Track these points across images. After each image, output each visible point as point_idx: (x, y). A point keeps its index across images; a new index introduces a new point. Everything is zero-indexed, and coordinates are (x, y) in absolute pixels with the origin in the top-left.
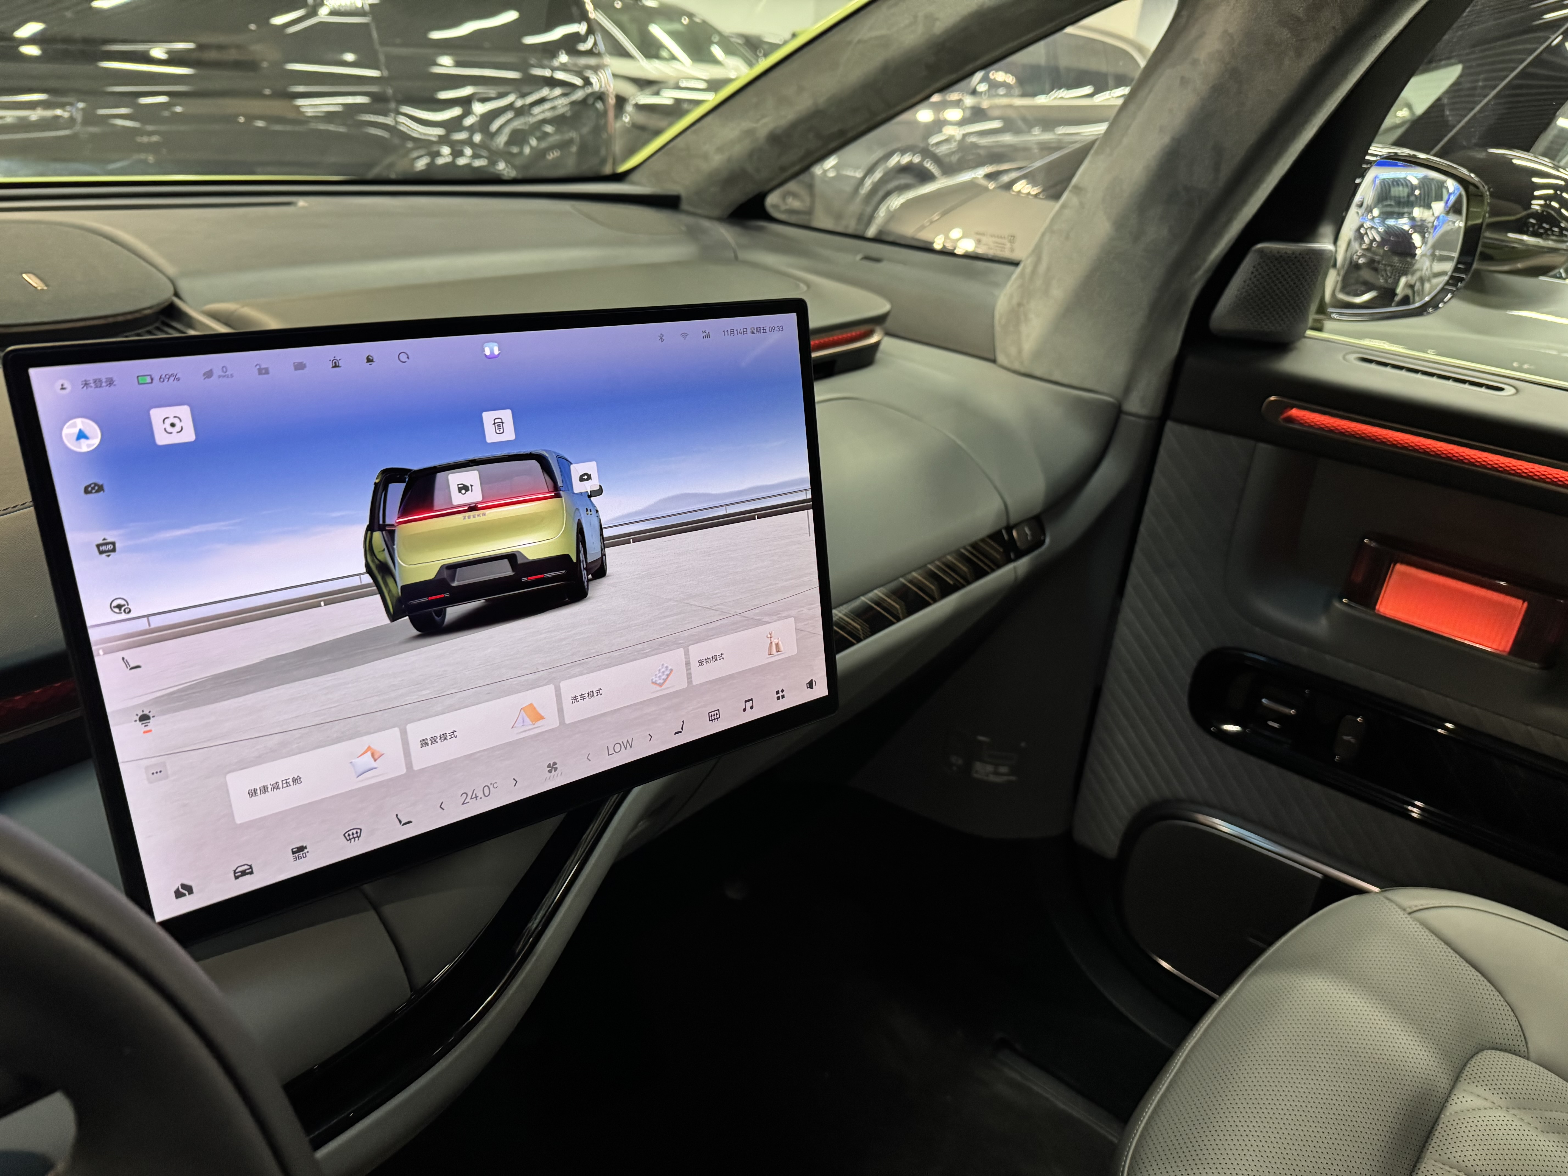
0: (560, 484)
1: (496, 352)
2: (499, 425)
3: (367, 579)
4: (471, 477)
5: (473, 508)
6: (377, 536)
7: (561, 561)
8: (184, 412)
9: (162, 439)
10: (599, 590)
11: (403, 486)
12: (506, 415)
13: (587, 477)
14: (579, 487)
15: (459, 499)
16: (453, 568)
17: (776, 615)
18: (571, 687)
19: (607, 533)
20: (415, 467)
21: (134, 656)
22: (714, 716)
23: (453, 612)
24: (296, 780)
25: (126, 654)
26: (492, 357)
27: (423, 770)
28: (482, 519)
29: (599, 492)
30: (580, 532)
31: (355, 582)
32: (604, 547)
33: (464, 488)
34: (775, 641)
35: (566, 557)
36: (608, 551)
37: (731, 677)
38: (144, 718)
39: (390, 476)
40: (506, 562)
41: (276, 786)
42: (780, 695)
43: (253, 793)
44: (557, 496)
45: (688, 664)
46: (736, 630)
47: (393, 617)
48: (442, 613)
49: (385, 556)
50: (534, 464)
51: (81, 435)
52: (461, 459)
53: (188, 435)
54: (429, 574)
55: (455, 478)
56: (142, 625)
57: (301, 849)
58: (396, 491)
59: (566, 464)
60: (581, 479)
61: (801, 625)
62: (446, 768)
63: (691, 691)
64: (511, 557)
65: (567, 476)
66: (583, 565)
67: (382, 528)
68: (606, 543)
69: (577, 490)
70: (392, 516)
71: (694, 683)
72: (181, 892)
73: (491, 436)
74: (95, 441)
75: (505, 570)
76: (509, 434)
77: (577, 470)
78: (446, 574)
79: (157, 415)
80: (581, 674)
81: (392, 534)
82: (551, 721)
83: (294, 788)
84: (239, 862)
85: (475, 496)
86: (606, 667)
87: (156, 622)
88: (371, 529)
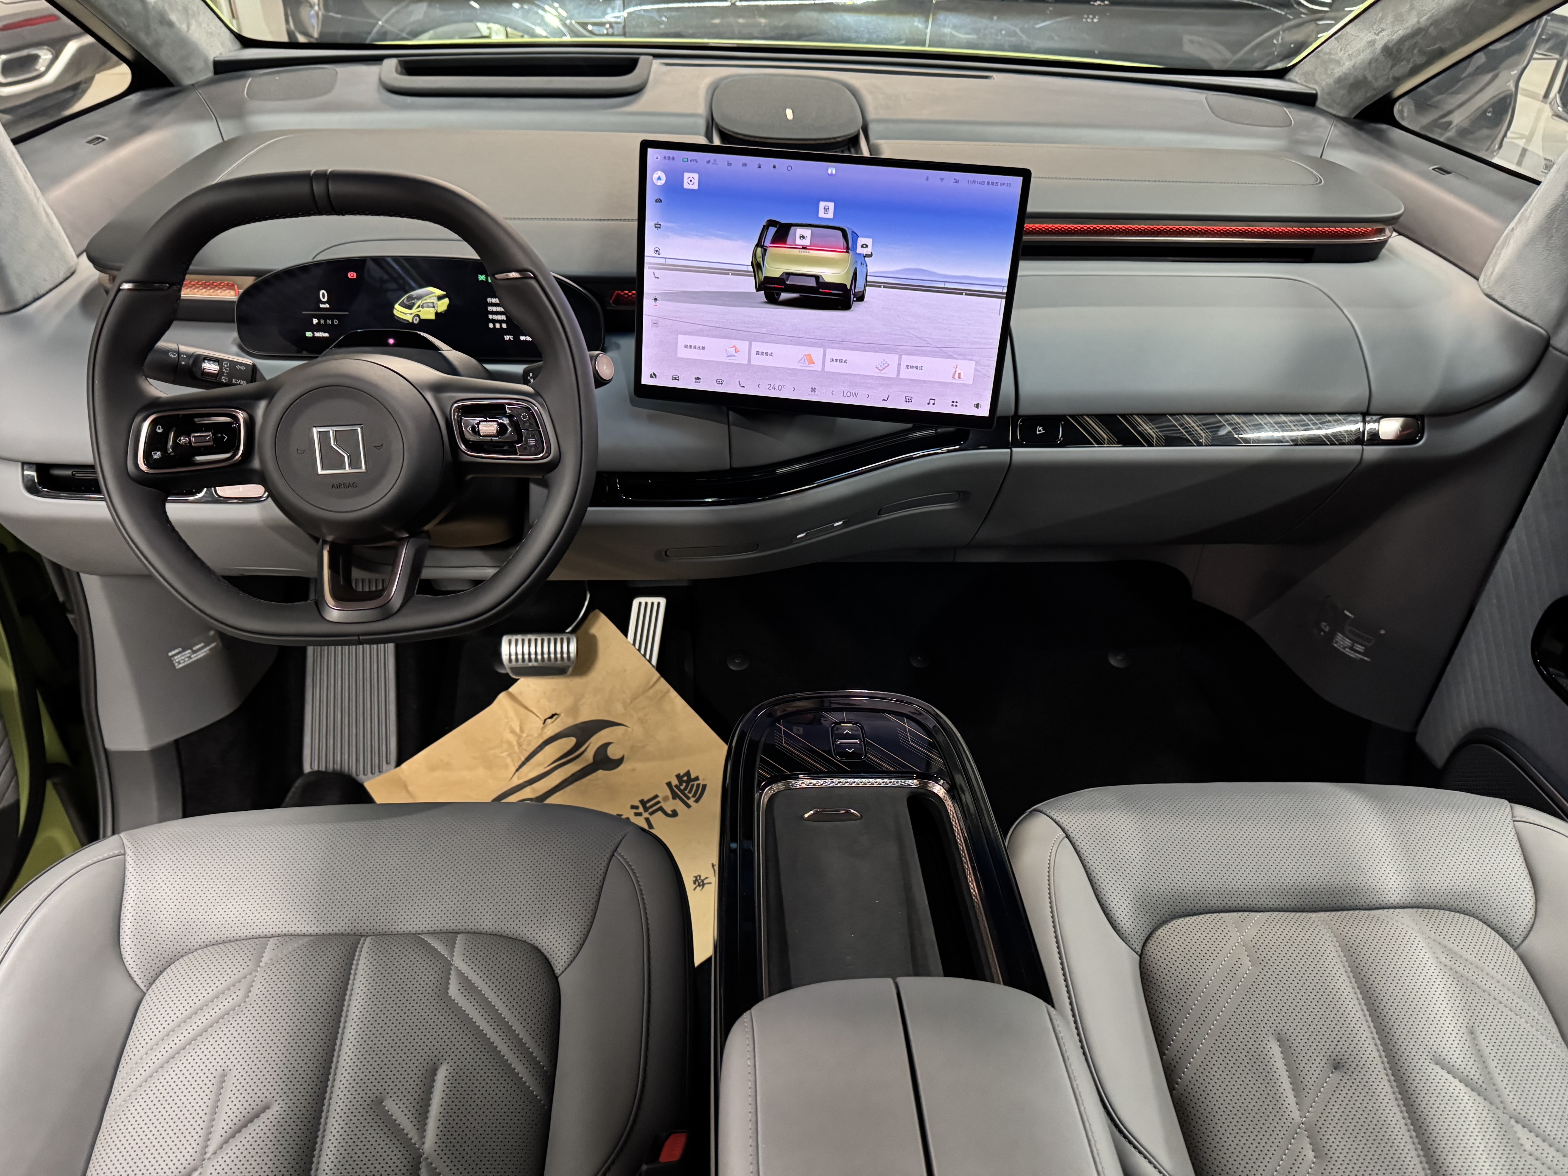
0: (850, 246)
1: (834, 172)
2: (826, 209)
3: (751, 269)
4: (807, 232)
5: (804, 248)
6: (759, 250)
7: (842, 287)
8: (696, 176)
9: (686, 186)
10: (857, 307)
11: (776, 229)
12: (831, 205)
13: (865, 246)
14: (860, 250)
15: (798, 241)
16: (789, 274)
17: (964, 356)
18: (832, 353)
19: (869, 279)
20: (783, 222)
21: (658, 273)
22: (909, 400)
23: (784, 296)
24: (703, 348)
25: (655, 271)
26: (831, 175)
27: (754, 366)
28: (807, 254)
29: (871, 255)
30: (855, 274)
31: (745, 268)
32: (866, 286)
33: (802, 237)
34: (958, 371)
35: (845, 285)
36: (867, 288)
37: (924, 382)
38: (656, 299)
39: (771, 223)
40: (814, 279)
41: (695, 347)
42: (954, 404)
43: (686, 346)
44: (847, 252)
45: (899, 365)
46: (934, 356)
47: (758, 290)
48: (779, 295)
49: (760, 260)
50: (840, 233)
51: (659, 178)
52: (804, 222)
53: (695, 187)
54: (777, 274)
55: (800, 231)
56: (662, 261)
57: (698, 378)
58: (772, 230)
59: (856, 236)
60: (862, 246)
61: (978, 368)
62: (765, 369)
63: (897, 380)
64: (817, 277)
65: (855, 243)
66: (853, 292)
67: (762, 247)
68: (867, 284)
69: (858, 252)
70: (767, 243)
71: (901, 377)
72: (653, 376)
73: (821, 214)
74: (663, 182)
75: (812, 283)
76: (830, 215)
77: (861, 241)
78: (785, 277)
79: (686, 175)
80: (838, 348)
81: (766, 250)
82: (817, 367)
83: (701, 350)
84: (675, 373)
85: (806, 242)
86: (853, 349)
87: (669, 262)
88: (757, 246)
